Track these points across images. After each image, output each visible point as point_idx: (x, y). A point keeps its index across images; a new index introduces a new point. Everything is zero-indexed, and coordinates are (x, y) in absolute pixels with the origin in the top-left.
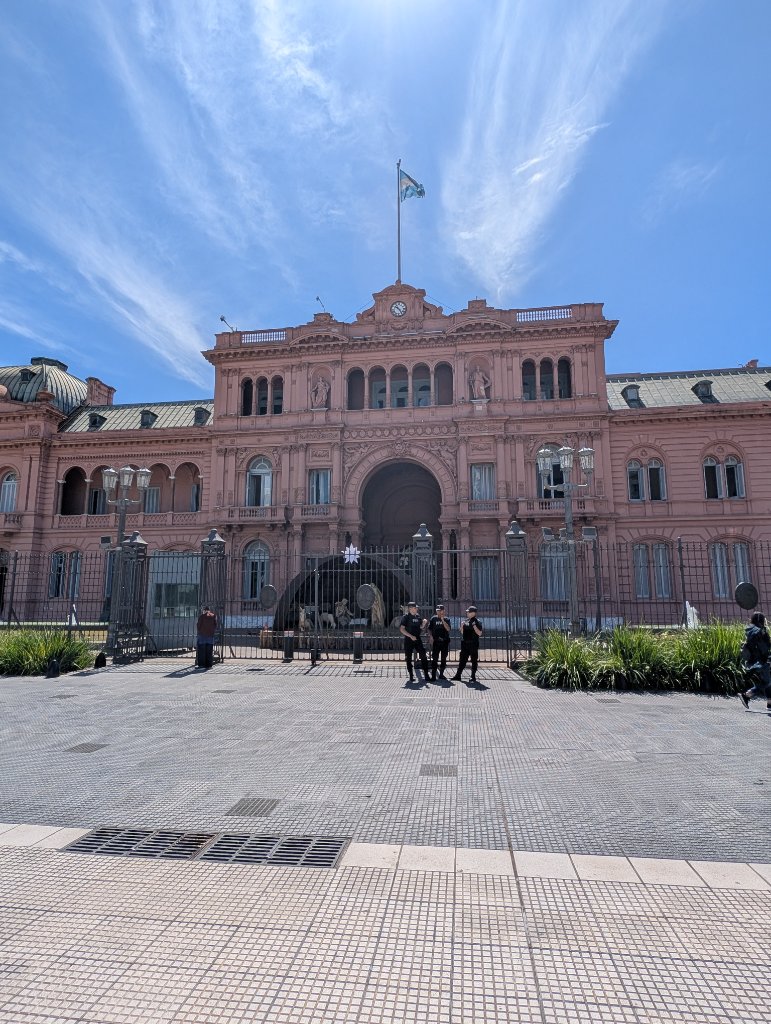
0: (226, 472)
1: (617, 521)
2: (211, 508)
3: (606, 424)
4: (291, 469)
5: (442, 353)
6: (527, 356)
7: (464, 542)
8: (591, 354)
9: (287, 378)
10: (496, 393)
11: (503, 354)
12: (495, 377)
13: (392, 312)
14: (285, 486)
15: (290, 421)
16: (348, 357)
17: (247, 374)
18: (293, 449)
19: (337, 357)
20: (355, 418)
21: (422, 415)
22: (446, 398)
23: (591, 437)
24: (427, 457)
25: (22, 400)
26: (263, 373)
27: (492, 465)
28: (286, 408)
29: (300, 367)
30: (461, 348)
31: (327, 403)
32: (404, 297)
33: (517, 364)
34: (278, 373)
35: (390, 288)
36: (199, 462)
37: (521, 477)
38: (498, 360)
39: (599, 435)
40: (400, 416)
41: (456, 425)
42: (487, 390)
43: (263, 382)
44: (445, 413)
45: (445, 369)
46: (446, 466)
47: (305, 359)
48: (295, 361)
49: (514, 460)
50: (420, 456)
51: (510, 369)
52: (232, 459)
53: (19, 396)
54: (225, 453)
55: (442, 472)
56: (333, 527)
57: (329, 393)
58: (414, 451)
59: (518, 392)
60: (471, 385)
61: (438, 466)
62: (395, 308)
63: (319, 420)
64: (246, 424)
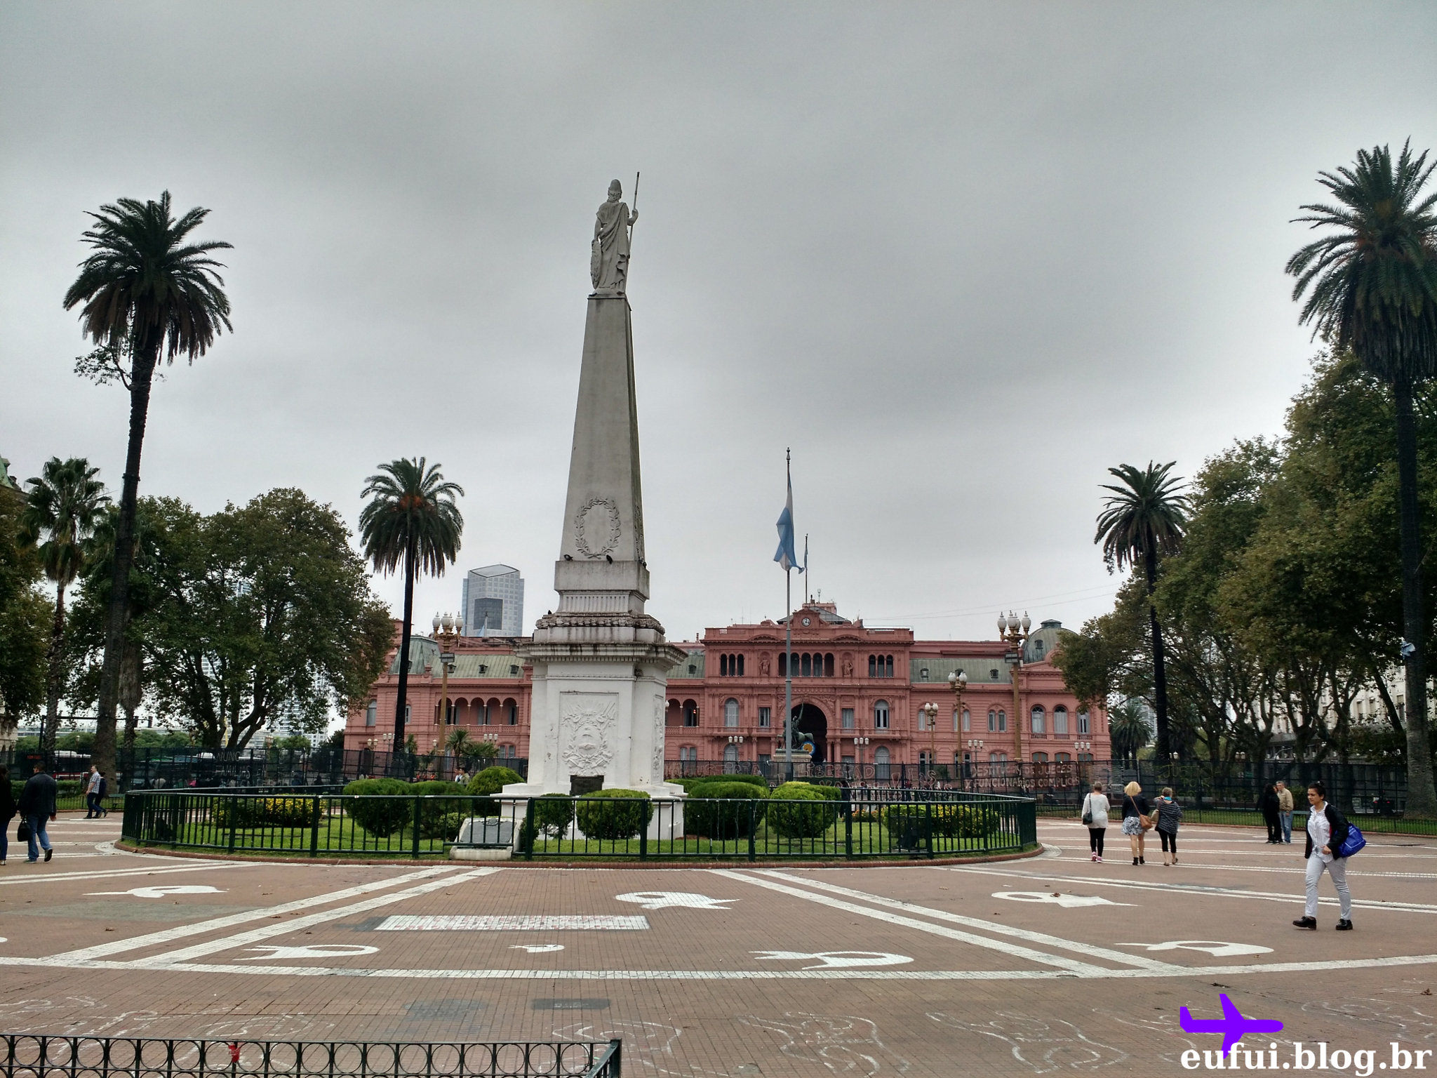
0: (714, 706)
1: (911, 740)
2: (706, 726)
3: (908, 692)
4: (749, 707)
5: (829, 649)
6: (872, 653)
7: (838, 749)
8: (902, 655)
9: (746, 656)
10: (856, 674)
11: (859, 652)
12: (856, 665)
13: (803, 624)
14: (746, 715)
15: (747, 682)
16: (780, 648)
17: (724, 652)
18: (751, 696)
19: (774, 648)
20: (782, 681)
21: (818, 682)
22: (830, 672)
23: (901, 698)
24: (820, 703)
26: (732, 652)
27: (852, 710)
28: (746, 672)
29: (753, 651)
30: (839, 648)
31: (768, 673)
32: (809, 616)
33: (866, 657)
34: (741, 652)
35: (803, 611)
36: (696, 699)
37: (866, 716)
38: (857, 655)
39: (904, 698)
40: (807, 682)
41: (835, 689)
42: (851, 670)
43: (732, 657)
44: (829, 682)
45: (830, 658)
46: (830, 709)
47: (757, 648)
48: (751, 648)
49: (863, 708)
50: (816, 702)
51: (863, 660)
52: (717, 700)
54: (713, 696)
55: (828, 711)
56: (773, 739)
57: (769, 666)
58: (813, 700)
59: (866, 674)
60: (843, 668)
61: (826, 709)
62: (804, 621)
63: (765, 682)
64: (724, 681)
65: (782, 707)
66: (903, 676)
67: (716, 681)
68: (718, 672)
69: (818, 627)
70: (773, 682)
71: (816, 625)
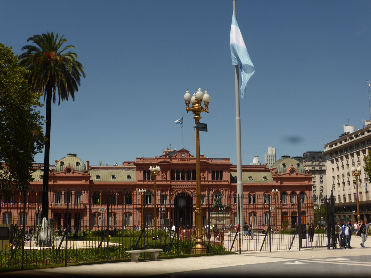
0: (140, 195)
1: (231, 209)
3: (230, 187)
4: (157, 194)
5: (194, 168)
6: (213, 169)
8: (227, 170)
11: (207, 169)
13: (182, 156)
16: (171, 167)
17: (145, 169)
18: (158, 190)
19: (168, 167)
20: (173, 183)
21: (188, 183)
22: (194, 178)
24: (190, 193)
25: (78, 171)
27: (205, 195)
31: (166, 178)
32: (185, 152)
35: (182, 150)
36: (131, 191)
37: (211, 198)
38: (206, 171)
39: (228, 189)
40: (184, 183)
43: (149, 171)
44: (194, 183)
45: (194, 172)
49: (210, 194)
51: (209, 172)
53: (77, 170)
55: (193, 196)
57: (166, 176)
58: (187, 191)
59: (210, 179)
62: (183, 155)
63: (165, 183)
64: (146, 183)
65: (173, 194)
66: (227, 179)
67: (141, 183)
68: (142, 179)
69: (188, 158)
70: (169, 183)
71: (188, 157)
